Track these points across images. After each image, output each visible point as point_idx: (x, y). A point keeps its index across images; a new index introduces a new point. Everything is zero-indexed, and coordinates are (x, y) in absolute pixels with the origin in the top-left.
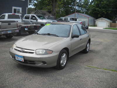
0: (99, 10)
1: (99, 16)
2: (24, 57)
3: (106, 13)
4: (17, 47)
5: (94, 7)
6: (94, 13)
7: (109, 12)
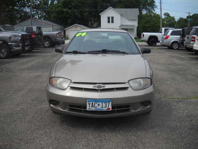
0: (70, 12)
1: (69, 22)
2: (112, 100)
3: (80, 15)
4: (74, 83)
5: (59, 6)
6: (60, 16)
7: (86, 14)
